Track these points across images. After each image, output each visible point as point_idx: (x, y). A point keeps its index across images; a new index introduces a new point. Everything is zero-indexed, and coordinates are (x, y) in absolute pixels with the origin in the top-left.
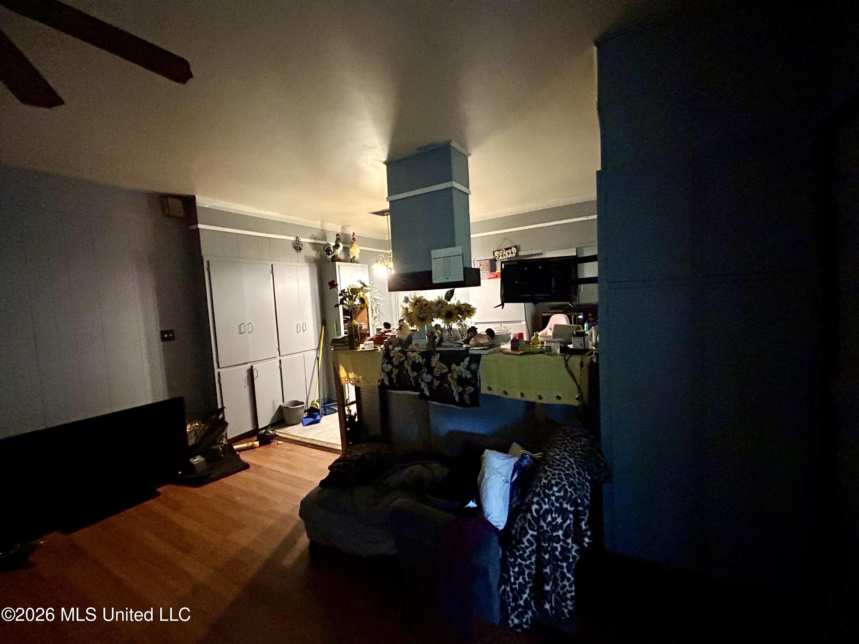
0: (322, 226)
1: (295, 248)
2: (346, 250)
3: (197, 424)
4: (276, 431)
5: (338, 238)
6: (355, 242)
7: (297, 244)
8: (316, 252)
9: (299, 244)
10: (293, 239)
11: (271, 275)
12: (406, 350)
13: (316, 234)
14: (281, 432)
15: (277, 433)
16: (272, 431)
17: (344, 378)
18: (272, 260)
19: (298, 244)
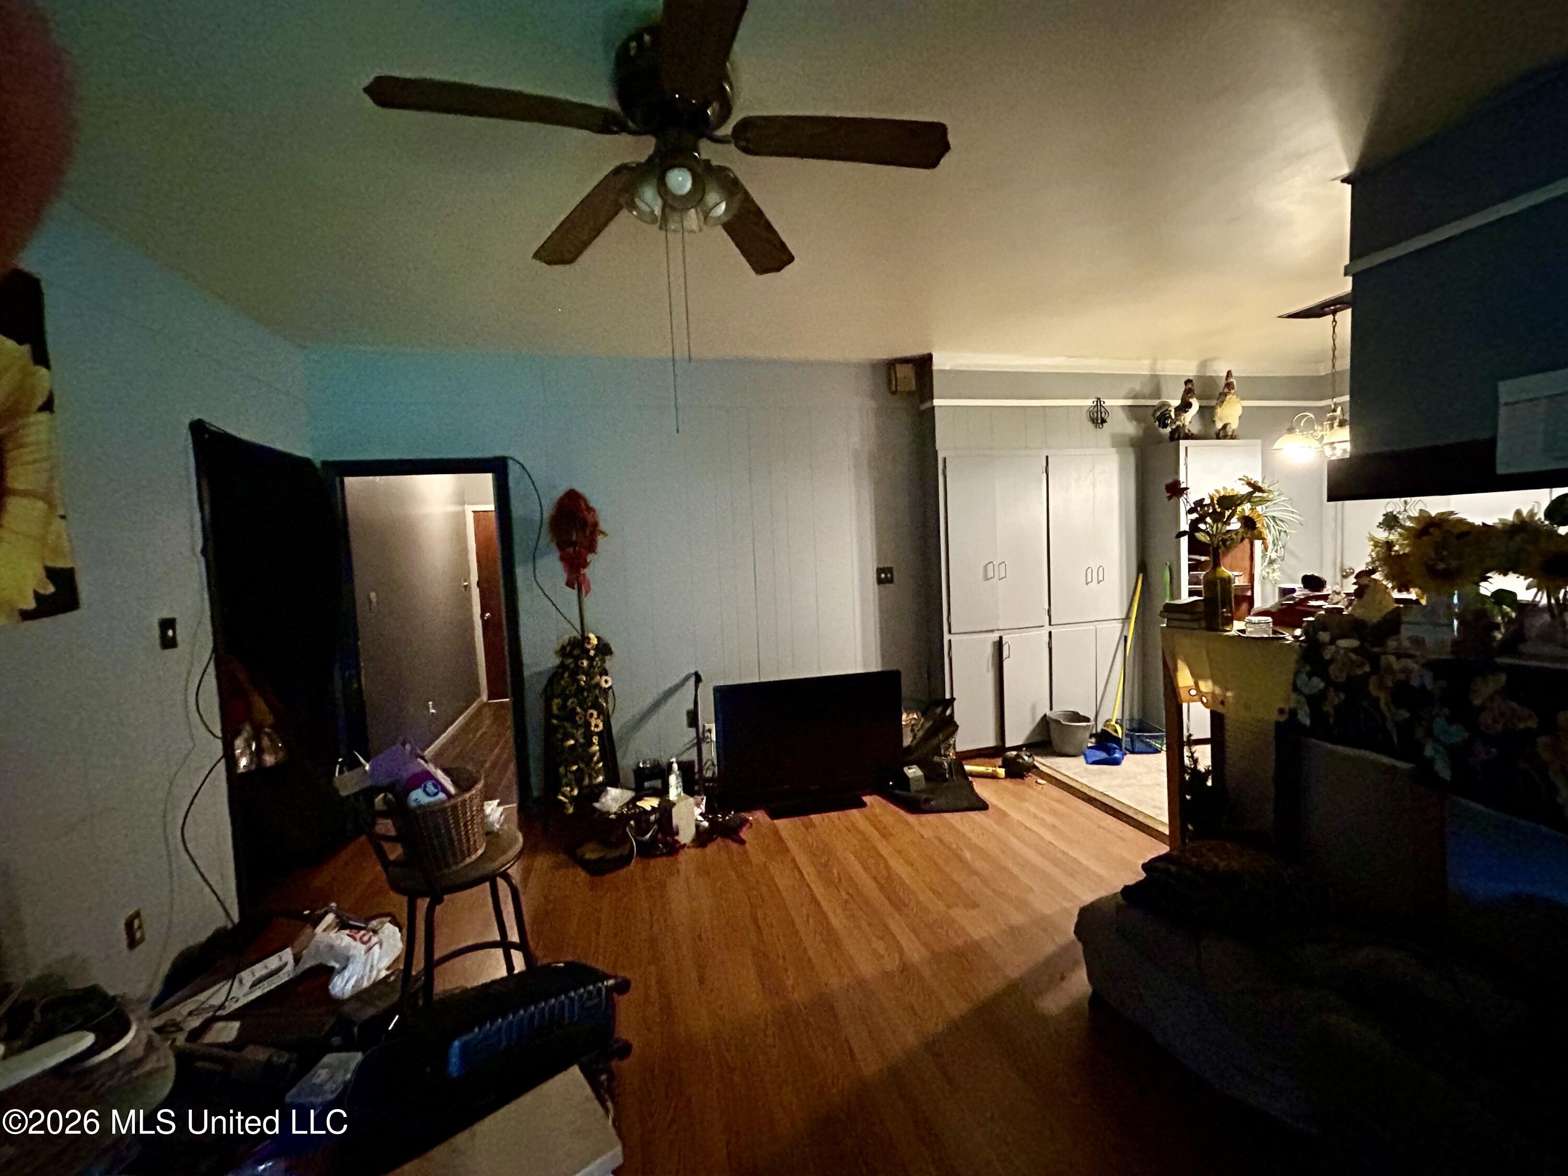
0: (1152, 369)
1: (1094, 421)
2: (1207, 413)
3: (915, 716)
4: (1036, 758)
5: (1190, 389)
6: (1233, 391)
7: (1097, 413)
8: (1135, 423)
9: (1101, 413)
10: (1089, 402)
11: (1045, 475)
12: (1376, 649)
13: (1137, 387)
14: (1044, 763)
15: (1037, 764)
16: (1029, 757)
17: (1188, 690)
18: (1048, 448)
19: (1099, 413)
